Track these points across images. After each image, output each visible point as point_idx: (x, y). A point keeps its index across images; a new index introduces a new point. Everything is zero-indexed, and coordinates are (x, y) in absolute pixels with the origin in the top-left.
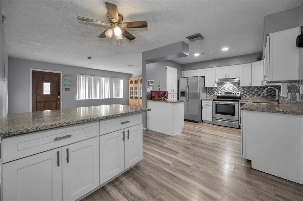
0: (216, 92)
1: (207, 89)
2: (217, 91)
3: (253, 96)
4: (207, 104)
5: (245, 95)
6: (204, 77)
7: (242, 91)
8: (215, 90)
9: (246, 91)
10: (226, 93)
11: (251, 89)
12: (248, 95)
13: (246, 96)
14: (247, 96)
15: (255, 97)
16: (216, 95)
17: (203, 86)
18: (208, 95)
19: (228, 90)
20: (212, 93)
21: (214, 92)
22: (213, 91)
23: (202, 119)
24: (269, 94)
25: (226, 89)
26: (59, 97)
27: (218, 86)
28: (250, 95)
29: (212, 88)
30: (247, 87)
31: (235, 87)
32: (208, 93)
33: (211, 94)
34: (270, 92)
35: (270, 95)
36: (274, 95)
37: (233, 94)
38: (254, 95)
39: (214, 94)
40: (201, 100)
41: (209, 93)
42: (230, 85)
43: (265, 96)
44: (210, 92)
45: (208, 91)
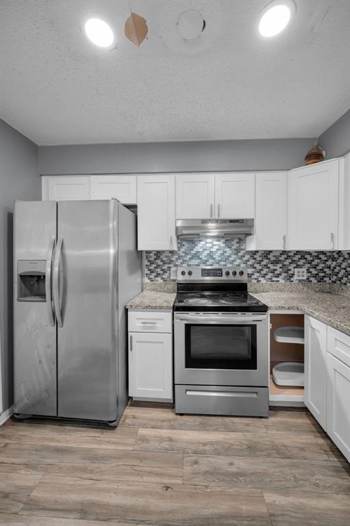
0: (173, 269)
1: (144, 255)
2: (176, 266)
3: (277, 279)
4: (149, 327)
5: (256, 275)
6: (132, 208)
7: (248, 263)
8: (171, 262)
9: (259, 263)
10: (206, 272)
11: (270, 256)
12: (264, 276)
13: (258, 281)
14: (263, 281)
15: (282, 281)
16: (172, 278)
17: (132, 248)
18: (146, 280)
19: (211, 261)
20: (159, 270)
21: (165, 267)
22: (164, 263)
23: (130, 395)
24: (314, 272)
25: (203, 256)
27: (180, 245)
28: (270, 275)
29: (158, 254)
30: (261, 251)
31: (229, 252)
32: (146, 271)
33: (158, 275)
34: (315, 267)
35: (315, 276)
36: (323, 274)
37: (228, 274)
38: (277, 276)
39: (165, 276)
40: (126, 311)
41: (152, 272)
42: (215, 243)
43: (305, 278)
44: (152, 267)
45: (146, 262)
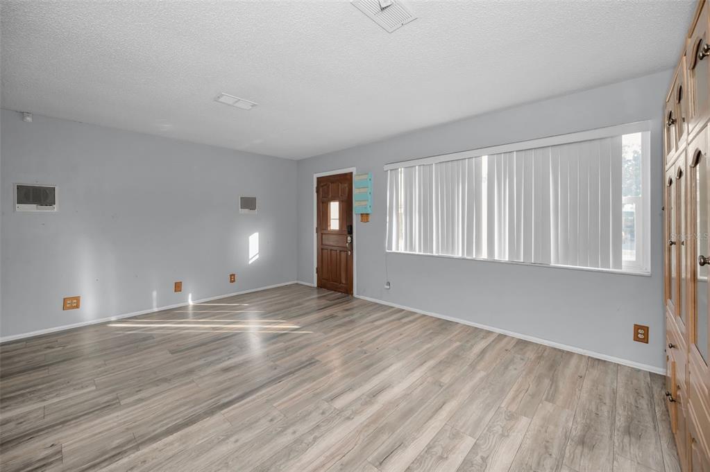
26: (349, 238)
